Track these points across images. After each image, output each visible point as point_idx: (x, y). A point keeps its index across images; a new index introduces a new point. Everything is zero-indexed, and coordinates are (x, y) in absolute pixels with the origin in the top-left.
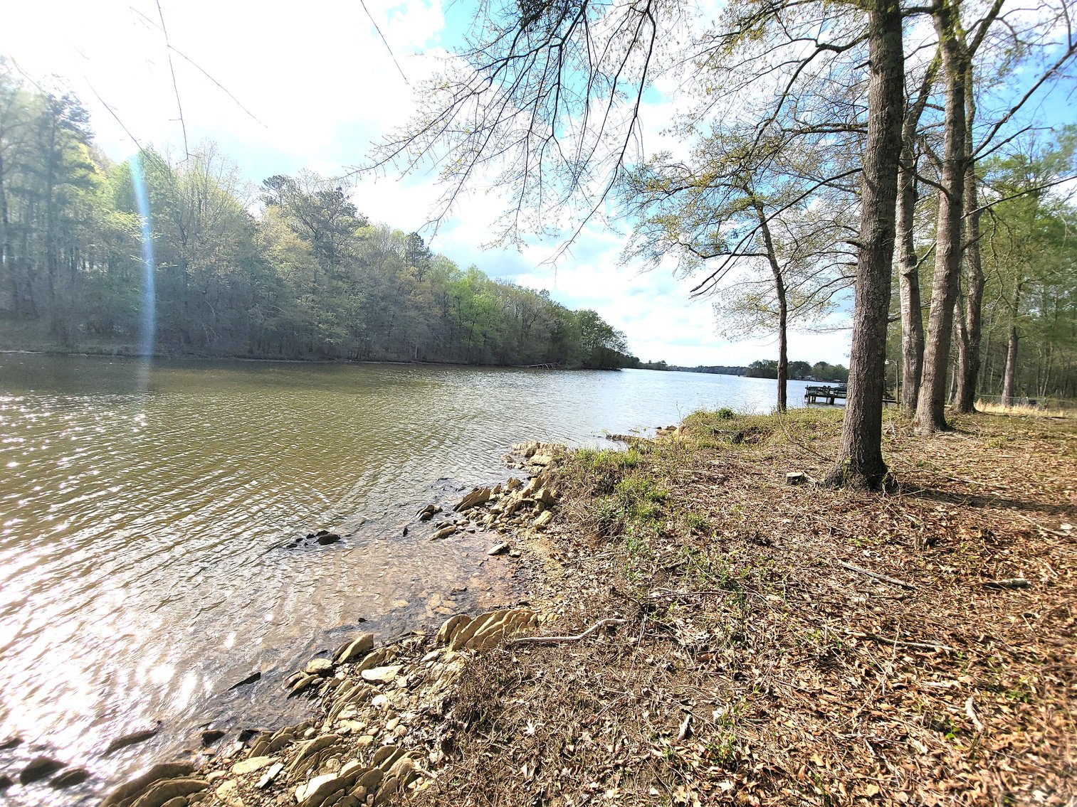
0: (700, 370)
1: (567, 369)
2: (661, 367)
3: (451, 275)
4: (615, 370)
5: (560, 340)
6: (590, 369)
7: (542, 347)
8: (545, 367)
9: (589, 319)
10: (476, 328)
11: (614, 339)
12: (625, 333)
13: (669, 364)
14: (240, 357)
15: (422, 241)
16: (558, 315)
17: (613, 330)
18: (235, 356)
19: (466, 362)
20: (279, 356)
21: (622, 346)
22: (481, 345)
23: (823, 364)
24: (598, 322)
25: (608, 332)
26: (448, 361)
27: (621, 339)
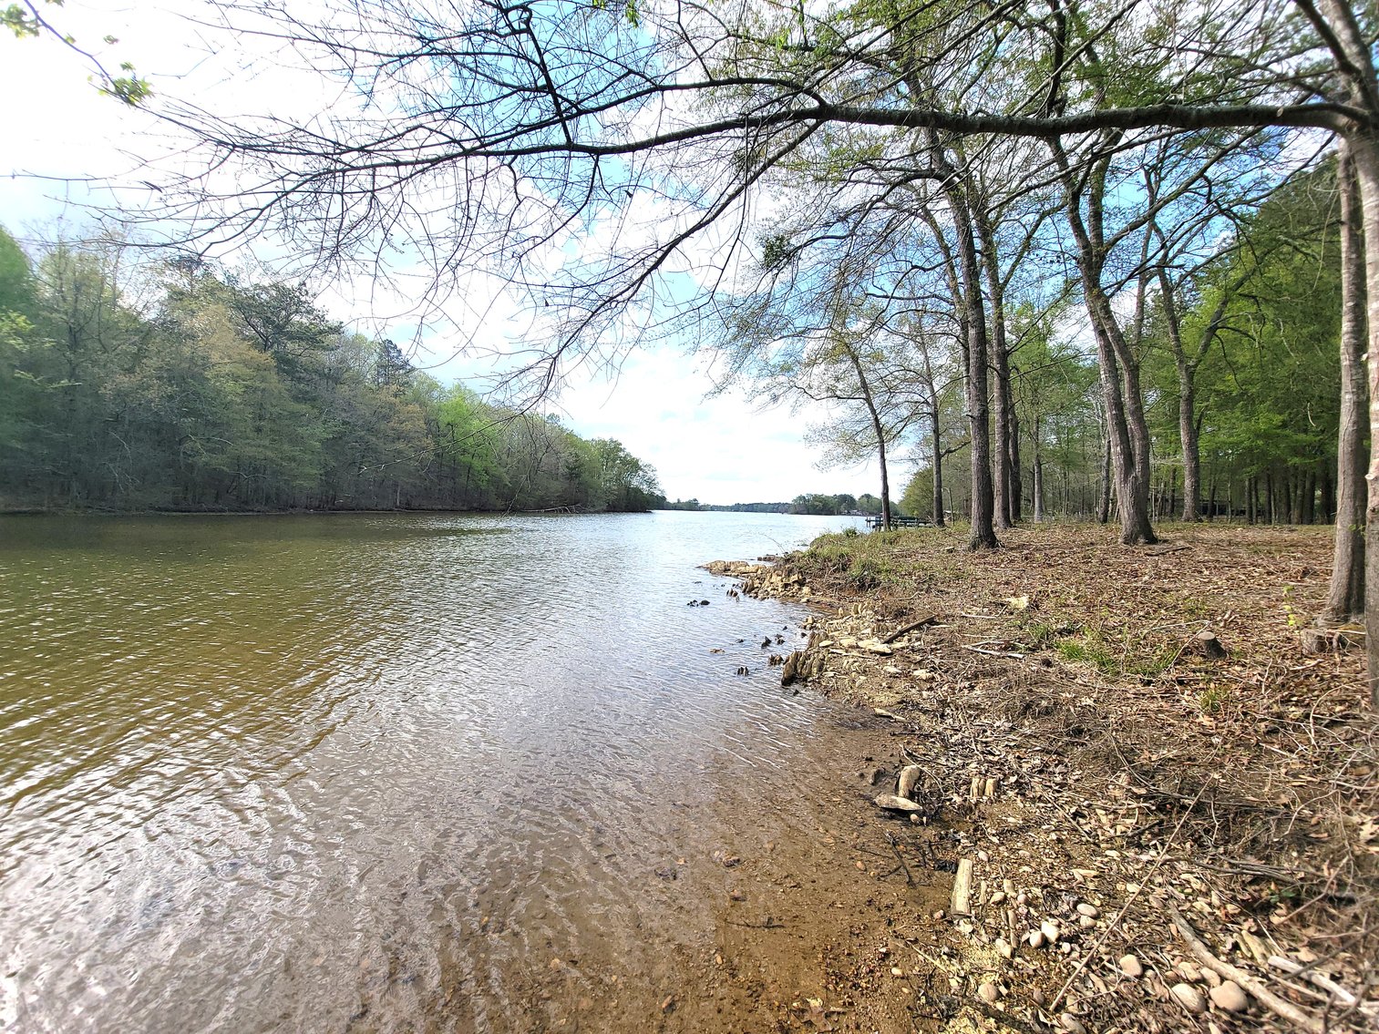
0: (737, 508)
2: (692, 506)
3: (435, 394)
4: (645, 512)
5: (578, 476)
6: (613, 511)
7: (557, 486)
9: (611, 451)
10: (477, 463)
11: (641, 473)
12: (655, 466)
13: (701, 502)
14: (160, 509)
15: (400, 351)
16: (573, 445)
17: (640, 464)
18: (151, 508)
19: (465, 508)
20: (217, 506)
21: (651, 483)
22: (484, 486)
24: (621, 454)
25: (633, 466)
26: (440, 507)
27: (650, 474)
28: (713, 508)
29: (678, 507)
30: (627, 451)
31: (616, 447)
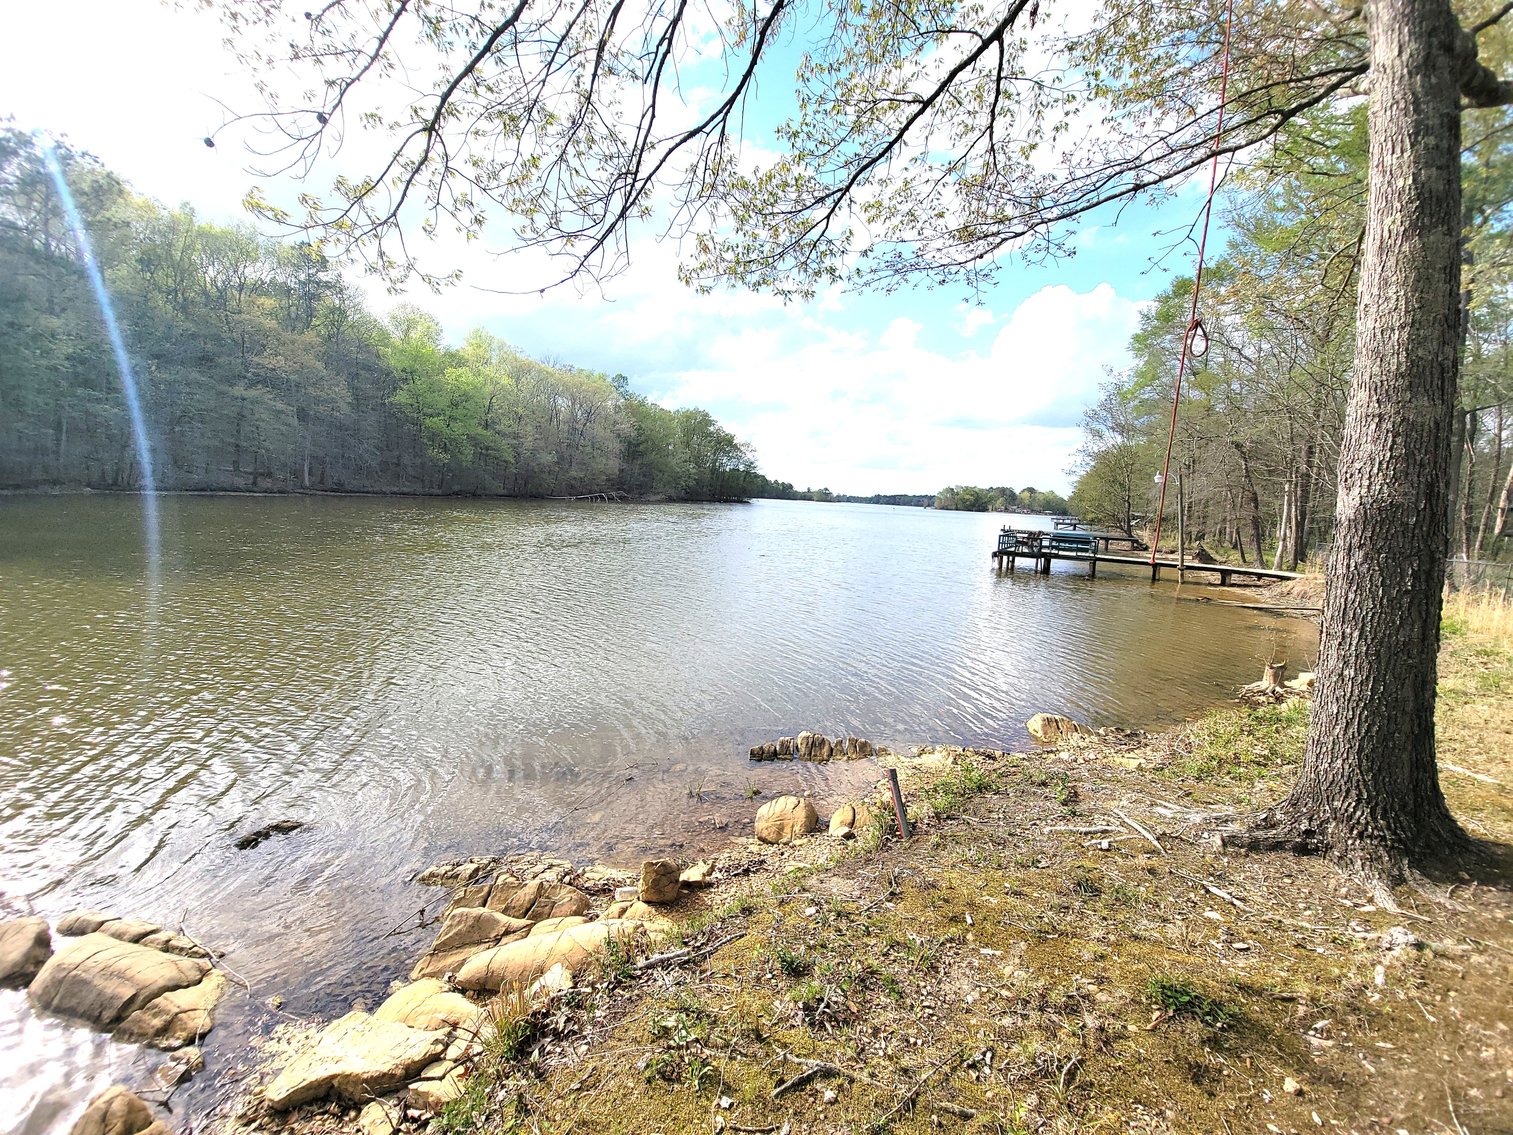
0: (878, 500)
1: (648, 502)
2: (825, 497)
4: (741, 502)
8: (602, 498)
9: (697, 425)
11: (737, 454)
13: (835, 491)
17: (736, 442)
21: (750, 466)
23: (1031, 490)
24: (712, 429)
25: (726, 444)
27: (749, 456)
28: (850, 499)
29: (807, 497)
30: (719, 424)
31: (706, 420)
